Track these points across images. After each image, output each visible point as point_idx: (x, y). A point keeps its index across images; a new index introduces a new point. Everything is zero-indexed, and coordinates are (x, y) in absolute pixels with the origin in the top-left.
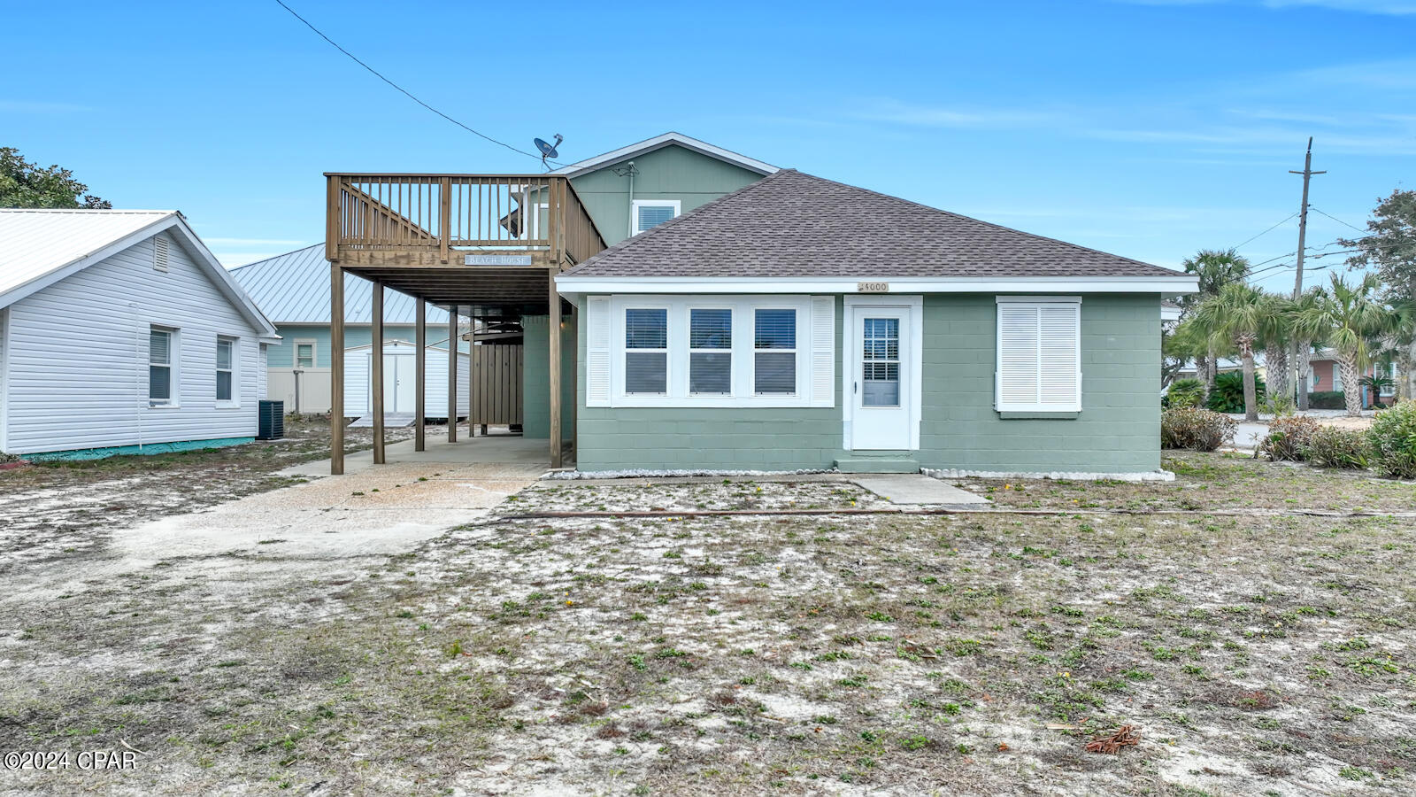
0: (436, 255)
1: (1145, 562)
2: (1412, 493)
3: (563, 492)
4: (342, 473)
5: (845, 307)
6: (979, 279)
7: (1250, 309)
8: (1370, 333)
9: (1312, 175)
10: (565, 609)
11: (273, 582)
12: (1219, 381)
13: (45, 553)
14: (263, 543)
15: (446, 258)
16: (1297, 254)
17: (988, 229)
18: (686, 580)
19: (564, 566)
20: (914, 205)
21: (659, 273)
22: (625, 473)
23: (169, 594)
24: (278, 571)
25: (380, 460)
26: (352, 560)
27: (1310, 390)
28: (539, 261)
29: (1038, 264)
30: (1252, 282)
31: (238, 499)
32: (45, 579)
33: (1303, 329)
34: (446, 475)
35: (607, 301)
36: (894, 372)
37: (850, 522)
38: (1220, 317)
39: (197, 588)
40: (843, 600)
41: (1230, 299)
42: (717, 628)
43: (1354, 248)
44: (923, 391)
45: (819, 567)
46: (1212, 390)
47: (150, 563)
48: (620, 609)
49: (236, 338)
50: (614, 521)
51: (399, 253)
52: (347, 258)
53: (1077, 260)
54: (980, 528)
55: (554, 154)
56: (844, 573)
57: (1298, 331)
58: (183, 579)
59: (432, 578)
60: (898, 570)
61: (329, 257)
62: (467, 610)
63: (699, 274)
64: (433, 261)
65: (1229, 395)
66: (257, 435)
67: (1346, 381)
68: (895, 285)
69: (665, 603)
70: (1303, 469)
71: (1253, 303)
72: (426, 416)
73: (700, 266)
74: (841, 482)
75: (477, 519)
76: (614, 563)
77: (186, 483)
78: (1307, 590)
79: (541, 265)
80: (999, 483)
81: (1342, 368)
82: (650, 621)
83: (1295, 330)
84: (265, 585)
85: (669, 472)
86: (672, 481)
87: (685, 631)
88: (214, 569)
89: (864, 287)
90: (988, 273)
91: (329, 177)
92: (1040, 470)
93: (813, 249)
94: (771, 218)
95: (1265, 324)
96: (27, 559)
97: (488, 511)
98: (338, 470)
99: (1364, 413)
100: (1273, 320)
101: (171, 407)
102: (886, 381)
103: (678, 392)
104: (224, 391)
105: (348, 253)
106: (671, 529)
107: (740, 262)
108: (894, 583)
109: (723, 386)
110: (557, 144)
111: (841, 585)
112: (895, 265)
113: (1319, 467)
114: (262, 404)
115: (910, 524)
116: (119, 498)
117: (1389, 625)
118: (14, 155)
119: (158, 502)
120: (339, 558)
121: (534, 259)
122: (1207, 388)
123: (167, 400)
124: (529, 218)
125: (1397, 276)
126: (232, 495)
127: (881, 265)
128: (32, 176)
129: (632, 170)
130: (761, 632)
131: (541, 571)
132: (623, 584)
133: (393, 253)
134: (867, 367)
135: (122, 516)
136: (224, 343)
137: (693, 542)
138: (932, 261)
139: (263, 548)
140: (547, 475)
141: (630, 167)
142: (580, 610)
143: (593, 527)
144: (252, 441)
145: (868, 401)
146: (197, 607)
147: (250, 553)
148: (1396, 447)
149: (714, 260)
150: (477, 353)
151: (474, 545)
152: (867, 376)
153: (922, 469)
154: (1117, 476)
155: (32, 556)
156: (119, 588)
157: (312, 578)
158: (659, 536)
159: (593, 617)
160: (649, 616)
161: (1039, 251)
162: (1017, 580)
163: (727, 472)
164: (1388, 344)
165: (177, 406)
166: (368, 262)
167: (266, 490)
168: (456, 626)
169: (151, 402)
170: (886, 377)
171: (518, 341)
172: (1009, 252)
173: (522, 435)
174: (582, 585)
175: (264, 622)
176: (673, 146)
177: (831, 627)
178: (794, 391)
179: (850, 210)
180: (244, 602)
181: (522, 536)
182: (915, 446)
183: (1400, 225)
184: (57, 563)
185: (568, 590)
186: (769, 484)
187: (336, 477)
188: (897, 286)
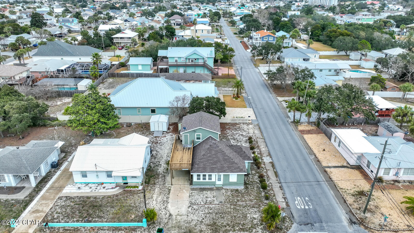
14: (178, 212)
21: (200, 172)
22: (197, 187)
36: (220, 179)
53: (237, 169)
74: (215, 191)
75: (189, 204)
80: (228, 191)
85: (201, 187)
86: (201, 190)
90: (229, 172)
93: (214, 166)
94: (211, 157)
97: (189, 201)
107: (207, 169)
109: (205, 180)
140: (190, 187)
145: (218, 181)
163: (206, 187)
167: (169, 193)
178: (212, 180)
186: (209, 192)
187: (172, 187)
188: (220, 174)
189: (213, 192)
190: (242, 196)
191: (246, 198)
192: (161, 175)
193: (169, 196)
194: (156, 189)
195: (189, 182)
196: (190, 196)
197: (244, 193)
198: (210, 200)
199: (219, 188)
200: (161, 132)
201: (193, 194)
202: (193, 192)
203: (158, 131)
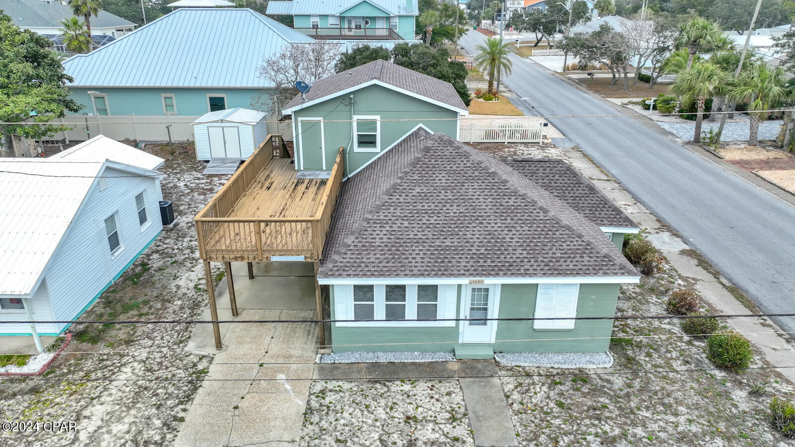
0: (256, 256)
3: (328, 401)
4: (222, 348)
5: (462, 290)
6: (530, 278)
15: (261, 258)
21: (370, 273)
36: (485, 308)
49: (144, 190)
52: (211, 259)
63: (389, 273)
64: (254, 259)
73: (390, 264)
74: (456, 382)
79: (309, 260)
85: (376, 358)
86: (377, 373)
89: (472, 282)
90: (535, 273)
92: (551, 352)
98: (219, 347)
101: (122, 249)
105: (211, 255)
107: (410, 258)
109: (402, 318)
112: (489, 262)
121: (306, 258)
123: (118, 246)
127: (482, 262)
129: (352, 101)
133: (234, 255)
138: (508, 258)
140: (318, 358)
141: (351, 98)
144: (161, 233)
145: (471, 324)
149: (397, 258)
152: (472, 309)
153: (495, 357)
163: (403, 357)
165: (124, 247)
166: (222, 259)
167: (193, 394)
169: (112, 254)
178: (436, 320)
182: (493, 341)
186: (422, 388)
187: (220, 357)
188: (488, 281)
189: (444, 387)
190: (620, 409)
191: (655, 427)
192: (179, 302)
193: (181, 414)
194: (127, 369)
195: (317, 331)
196: (309, 411)
197: (628, 395)
198: (433, 436)
199: (480, 366)
200: (233, 161)
201: (330, 398)
202: (331, 385)
203: (223, 161)
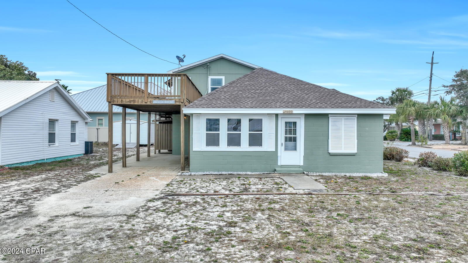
0: (143, 100)
1: (377, 221)
2: (466, 183)
3: (185, 182)
4: (112, 172)
5: (279, 118)
6: (323, 109)
7: (413, 108)
8: (453, 117)
9: (434, 64)
10: (184, 244)
11: (87, 229)
12: (403, 131)
13: (12, 214)
14: (85, 208)
15: (146, 101)
16: (429, 90)
17: (326, 90)
18: (225, 229)
19: (184, 221)
20: (302, 81)
21: (217, 107)
22: (206, 173)
23: (52, 235)
24: (89, 223)
25: (125, 166)
26: (114, 217)
27: (433, 134)
28: (177, 102)
29: (343, 104)
30: (414, 99)
31: (77, 185)
32: (12, 228)
33: (431, 115)
34: (147, 173)
35: (200, 116)
36: (295, 139)
37: (279, 199)
38: (403, 111)
39: (62, 232)
40: (277, 240)
41: (407, 105)
42: (234, 254)
43: (448, 88)
44: (304, 146)
45: (269, 223)
46: (401, 134)
47: (46, 219)
48: (203, 244)
49: (77, 122)
50: (201, 197)
51: (131, 100)
52: (113, 101)
53: (356, 102)
54: (323, 202)
55: (183, 61)
56: (278, 227)
57: (429, 116)
58: (57, 227)
59: (140, 227)
60: (295, 224)
61: (108, 101)
62: (151, 244)
63: (230, 107)
64: (142, 102)
65: (406, 135)
66: (84, 153)
67: (445, 131)
68: (296, 111)
69: (218, 241)
70: (431, 171)
71: (414, 106)
72: (140, 144)
73: (231, 104)
74: (277, 178)
75: (156, 195)
76: (201, 220)
77: (60, 178)
78: (431, 235)
79: (178, 104)
80: (330, 178)
81: (443, 128)
82: (213, 251)
83: (428, 115)
84: (85, 230)
85: (220, 173)
86: (221, 177)
87: (224, 256)
88: (68, 222)
89: (285, 112)
90: (326, 107)
91: (108, 74)
92: (343, 172)
93: (268, 98)
94: (254, 86)
95: (418, 113)
96: (6, 217)
97: (160, 191)
98: (110, 171)
99: (451, 142)
100: (420, 112)
101: (56, 146)
102: (292, 142)
103: (223, 146)
104: (73, 139)
105: (114, 99)
106: (221, 202)
107: (244, 103)
108: (294, 231)
109: (238, 144)
110: (184, 58)
111: (276, 232)
112: (295, 104)
113: (436, 170)
114: (86, 142)
115: (300, 200)
116: (38, 185)
117: (458, 253)
118: (4, 57)
119: (50, 187)
120: (109, 216)
121: (175, 101)
122: (399, 133)
123: (54, 143)
124: (174, 82)
125: (462, 97)
126: (75, 183)
127: (290, 104)
128: (10, 65)
129: (209, 66)
130: (249, 256)
131: (177, 224)
132: (204, 230)
133: (129, 99)
134: (286, 138)
135: (38, 194)
136: (73, 124)
137: (228, 209)
138: (308, 103)
139: (85, 210)
140: (179, 174)
141: (208, 65)
142: (189, 244)
143: (195, 201)
144: (82, 155)
145: (286, 149)
146: (61, 242)
147: (80, 214)
148: (461, 166)
149: (235, 102)
150: (157, 126)
151: (155, 210)
152: (286, 140)
153: (304, 172)
154: (369, 175)
155: (7, 215)
156: (36, 232)
157: (100, 227)
158: (216, 206)
159: (193, 248)
160: (212, 248)
161: (343, 99)
162: (335, 230)
163: (239, 173)
164: (459, 120)
165: (58, 145)
166: (121, 102)
167: (87, 180)
168: (147, 253)
169: (49, 145)
170: (292, 141)
171: (171, 122)
172: (333, 99)
173: (172, 153)
174: (190, 231)
175: (84, 251)
176: (222, 59)
177: (272, 253)
178: (262, 146)
179: (281, 83)
180: (78, 239)
181: (171, 205)
182: (302, 164)
183: (463, 81)
184: (16, 219)
185: (185, 234)
186: (253, 179)
187: (110, 174)
189: (269, 179)
196: (170, 184)
198: (263, 188)
199: (294, 174)
